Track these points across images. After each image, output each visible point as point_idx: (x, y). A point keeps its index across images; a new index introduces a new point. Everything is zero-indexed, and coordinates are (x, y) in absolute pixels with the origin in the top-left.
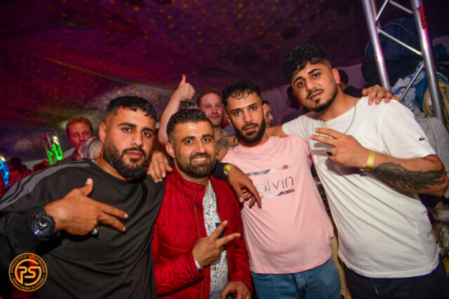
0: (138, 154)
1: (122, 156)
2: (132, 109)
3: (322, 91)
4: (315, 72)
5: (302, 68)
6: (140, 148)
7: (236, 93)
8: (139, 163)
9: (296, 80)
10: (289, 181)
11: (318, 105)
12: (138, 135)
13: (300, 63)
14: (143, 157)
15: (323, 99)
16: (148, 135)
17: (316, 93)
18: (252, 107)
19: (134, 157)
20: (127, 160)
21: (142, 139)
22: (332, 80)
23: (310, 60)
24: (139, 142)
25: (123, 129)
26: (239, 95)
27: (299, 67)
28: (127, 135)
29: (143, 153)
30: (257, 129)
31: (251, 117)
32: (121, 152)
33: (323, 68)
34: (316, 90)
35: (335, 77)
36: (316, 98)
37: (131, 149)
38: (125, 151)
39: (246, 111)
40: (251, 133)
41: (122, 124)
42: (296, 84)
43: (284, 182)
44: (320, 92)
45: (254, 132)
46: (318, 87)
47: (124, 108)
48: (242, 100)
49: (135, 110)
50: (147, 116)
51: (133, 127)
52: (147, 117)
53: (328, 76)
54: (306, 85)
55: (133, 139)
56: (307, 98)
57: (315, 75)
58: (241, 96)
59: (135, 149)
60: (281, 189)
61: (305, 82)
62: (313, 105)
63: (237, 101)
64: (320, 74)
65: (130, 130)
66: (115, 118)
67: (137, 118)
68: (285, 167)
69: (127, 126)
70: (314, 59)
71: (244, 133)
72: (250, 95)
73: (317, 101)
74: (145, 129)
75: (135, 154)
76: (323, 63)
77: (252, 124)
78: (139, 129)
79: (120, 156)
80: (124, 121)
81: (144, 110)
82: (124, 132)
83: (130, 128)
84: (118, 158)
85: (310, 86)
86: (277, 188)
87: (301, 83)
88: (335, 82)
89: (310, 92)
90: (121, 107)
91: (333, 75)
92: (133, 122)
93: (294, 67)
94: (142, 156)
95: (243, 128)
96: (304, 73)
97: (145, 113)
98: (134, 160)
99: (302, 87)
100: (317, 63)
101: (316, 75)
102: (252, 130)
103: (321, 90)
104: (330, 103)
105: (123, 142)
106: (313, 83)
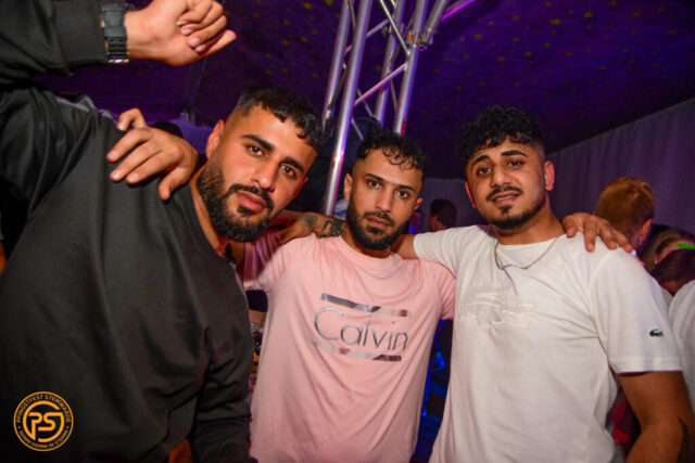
0: (257, 202)
1: (227, 195)
2: (276, 115)
3: (518, 192)
4: (515, 157)
5: (495, 144)
6: (266, 192)
7: (392, 150)
8: (254, 219)
9: (479, 160)
10: (402, 339)
11: (505, 216)
12: (271, 167)
13: (493, 135)
14: (266, 211)
15: (518, 208)
16: (291, 173)
17: (507, 192)
18: (401, 189)
19: (248, 205)
20: (233, 205)
21: (276, 176)
22: (541, 180)
23: (512, 133)
24: (265, 181)
25: (248, 146)
26: (397, 157)
27: (488, 142)
28: (253, 159)
29: (269, 204)
30: (389, 231)
31: (392, 203)
32: (227, 186)
33: (531, 154)
34: (510, 188)
35: (546, 177)
36: (504, 203)
37: (247, 188)
38: (236, 188)
39: (389, 189)
40: (375, 231)
41: (248, 137)
42: (475, 168)
43: (393, 339)
44: (516, 192)
45: (382, 232)
46: (514, 184)
47: (264, 107)
48: (396, 168)
49: (283, 119)
50: (300, 137)
51: (267, 148)
52: (300, 141)
53: (536, 171)
54: (492, 175)
55: (258, 172)
56: (489, 198)
57: (513, 163)
58: (399, 161)
59: (255, 191)
60: (383, 349)
61: (492, 170)
62: (497, 214)
63: (387, 164)
64: (522, 163)
65: (260, 153)
66: (243, 120)
67: (283, 135)
68: (404, 313)
69: (257, 145)
70: (519, 136)
71: (365, 223)
72: (413, 171)
73: (506, 209)
74: (288, 161)
75: (251, 200)
76: (533, 146)
77: (386, 217)
78: (277, 157)
79: (223, 193)
80: (255, 133)
81: (300, 124)
82: (247, 152)
83: (262, 148)
84: (219, 196)
85: (500, 179)
86: (377, 345)
87: (485, 170)
88: (545, 185)
89: (496, 189)
90: (260, 107)
91: (544, 173)
92: (270, 139)
93: (480, 137)
94: (264, 207)
95: (367, 215)
96: (495, 154)
97: (299, 131)
98: (244, 211)
99: (485, 177)
100: (524, 143)
101: (515, 163)
102: (380, 226)
103: (518, 190)
104: (527, 218)
105: (240, 168)
106: (506, 175)
